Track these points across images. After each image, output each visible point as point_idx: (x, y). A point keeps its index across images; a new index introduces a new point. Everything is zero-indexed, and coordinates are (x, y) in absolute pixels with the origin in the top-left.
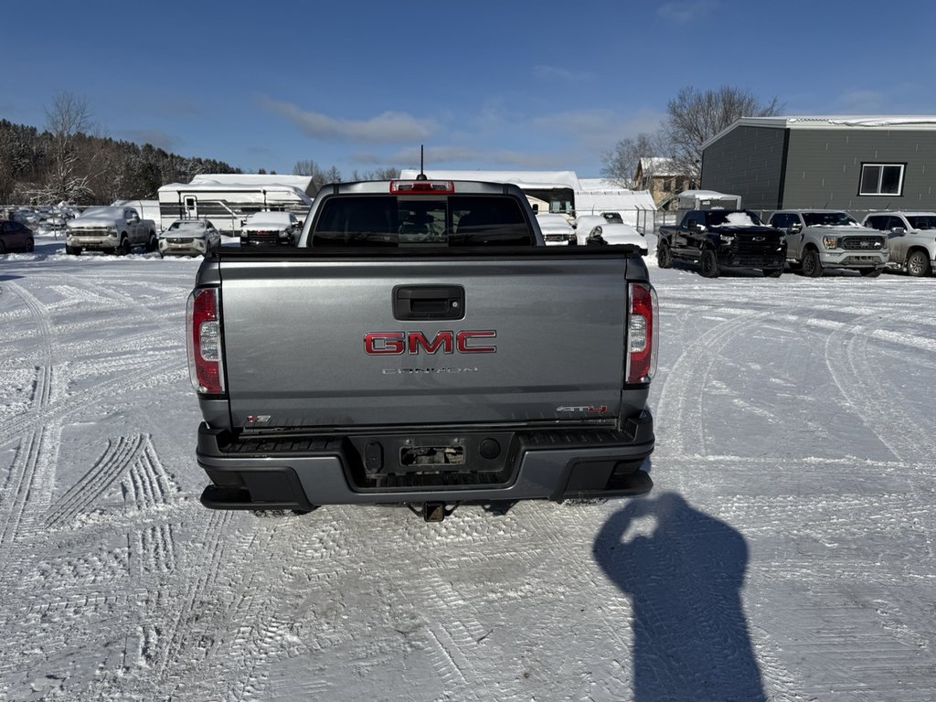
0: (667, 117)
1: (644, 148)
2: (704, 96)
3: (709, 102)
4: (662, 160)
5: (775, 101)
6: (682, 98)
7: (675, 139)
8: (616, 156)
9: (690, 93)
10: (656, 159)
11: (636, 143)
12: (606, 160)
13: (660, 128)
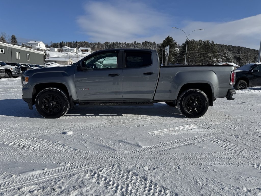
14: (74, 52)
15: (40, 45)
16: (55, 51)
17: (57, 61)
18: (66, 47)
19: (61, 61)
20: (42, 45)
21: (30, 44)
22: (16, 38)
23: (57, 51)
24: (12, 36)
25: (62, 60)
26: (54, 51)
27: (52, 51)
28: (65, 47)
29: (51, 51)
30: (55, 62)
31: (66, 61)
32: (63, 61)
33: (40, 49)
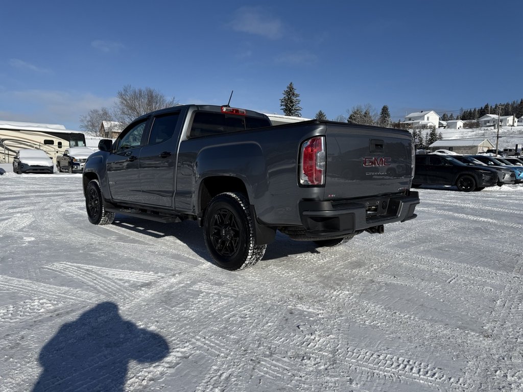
0: (118, 100)
1: (106, 116)
2: (137, 91)
3: (140, 94)
4: (117, 123)
5: (174, 98)
6: (125, 90)
7: (123, 113)
8: (88, 118)
9: (130, 88)
10: (112, 122)
11: (101, 112)
12: (82, 121)
13: (115, 105)
14: (507, 124)
15: (430, 119)
16: (458, 126)
17: (455, 147)
18: (490, 115)
19: (463, 147)
20: (432, 119)
21: (410, 119)
22: (389, 110)
23: (462, 126)
24: (382, 108)
25: (464, 145)
26: (455, 127)
27: (451, 128)
28: (488, 116)
29: (448, 128)
30: (449, 150)
31: (475, 146)
32: (467, 147)
33: (428, 125)
